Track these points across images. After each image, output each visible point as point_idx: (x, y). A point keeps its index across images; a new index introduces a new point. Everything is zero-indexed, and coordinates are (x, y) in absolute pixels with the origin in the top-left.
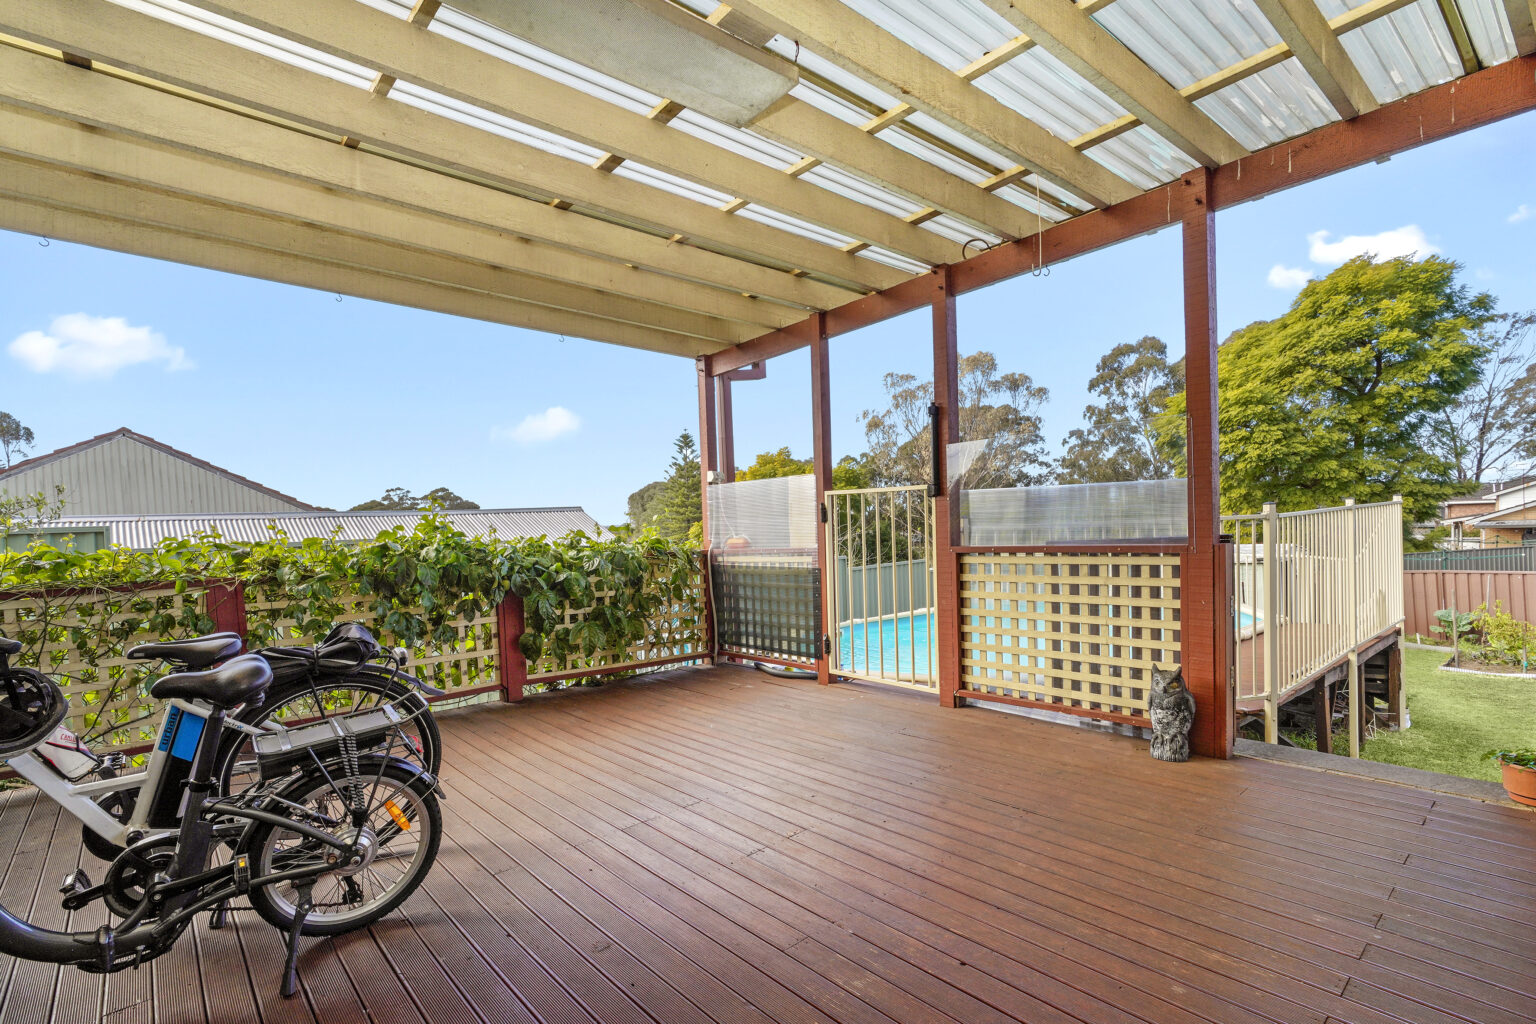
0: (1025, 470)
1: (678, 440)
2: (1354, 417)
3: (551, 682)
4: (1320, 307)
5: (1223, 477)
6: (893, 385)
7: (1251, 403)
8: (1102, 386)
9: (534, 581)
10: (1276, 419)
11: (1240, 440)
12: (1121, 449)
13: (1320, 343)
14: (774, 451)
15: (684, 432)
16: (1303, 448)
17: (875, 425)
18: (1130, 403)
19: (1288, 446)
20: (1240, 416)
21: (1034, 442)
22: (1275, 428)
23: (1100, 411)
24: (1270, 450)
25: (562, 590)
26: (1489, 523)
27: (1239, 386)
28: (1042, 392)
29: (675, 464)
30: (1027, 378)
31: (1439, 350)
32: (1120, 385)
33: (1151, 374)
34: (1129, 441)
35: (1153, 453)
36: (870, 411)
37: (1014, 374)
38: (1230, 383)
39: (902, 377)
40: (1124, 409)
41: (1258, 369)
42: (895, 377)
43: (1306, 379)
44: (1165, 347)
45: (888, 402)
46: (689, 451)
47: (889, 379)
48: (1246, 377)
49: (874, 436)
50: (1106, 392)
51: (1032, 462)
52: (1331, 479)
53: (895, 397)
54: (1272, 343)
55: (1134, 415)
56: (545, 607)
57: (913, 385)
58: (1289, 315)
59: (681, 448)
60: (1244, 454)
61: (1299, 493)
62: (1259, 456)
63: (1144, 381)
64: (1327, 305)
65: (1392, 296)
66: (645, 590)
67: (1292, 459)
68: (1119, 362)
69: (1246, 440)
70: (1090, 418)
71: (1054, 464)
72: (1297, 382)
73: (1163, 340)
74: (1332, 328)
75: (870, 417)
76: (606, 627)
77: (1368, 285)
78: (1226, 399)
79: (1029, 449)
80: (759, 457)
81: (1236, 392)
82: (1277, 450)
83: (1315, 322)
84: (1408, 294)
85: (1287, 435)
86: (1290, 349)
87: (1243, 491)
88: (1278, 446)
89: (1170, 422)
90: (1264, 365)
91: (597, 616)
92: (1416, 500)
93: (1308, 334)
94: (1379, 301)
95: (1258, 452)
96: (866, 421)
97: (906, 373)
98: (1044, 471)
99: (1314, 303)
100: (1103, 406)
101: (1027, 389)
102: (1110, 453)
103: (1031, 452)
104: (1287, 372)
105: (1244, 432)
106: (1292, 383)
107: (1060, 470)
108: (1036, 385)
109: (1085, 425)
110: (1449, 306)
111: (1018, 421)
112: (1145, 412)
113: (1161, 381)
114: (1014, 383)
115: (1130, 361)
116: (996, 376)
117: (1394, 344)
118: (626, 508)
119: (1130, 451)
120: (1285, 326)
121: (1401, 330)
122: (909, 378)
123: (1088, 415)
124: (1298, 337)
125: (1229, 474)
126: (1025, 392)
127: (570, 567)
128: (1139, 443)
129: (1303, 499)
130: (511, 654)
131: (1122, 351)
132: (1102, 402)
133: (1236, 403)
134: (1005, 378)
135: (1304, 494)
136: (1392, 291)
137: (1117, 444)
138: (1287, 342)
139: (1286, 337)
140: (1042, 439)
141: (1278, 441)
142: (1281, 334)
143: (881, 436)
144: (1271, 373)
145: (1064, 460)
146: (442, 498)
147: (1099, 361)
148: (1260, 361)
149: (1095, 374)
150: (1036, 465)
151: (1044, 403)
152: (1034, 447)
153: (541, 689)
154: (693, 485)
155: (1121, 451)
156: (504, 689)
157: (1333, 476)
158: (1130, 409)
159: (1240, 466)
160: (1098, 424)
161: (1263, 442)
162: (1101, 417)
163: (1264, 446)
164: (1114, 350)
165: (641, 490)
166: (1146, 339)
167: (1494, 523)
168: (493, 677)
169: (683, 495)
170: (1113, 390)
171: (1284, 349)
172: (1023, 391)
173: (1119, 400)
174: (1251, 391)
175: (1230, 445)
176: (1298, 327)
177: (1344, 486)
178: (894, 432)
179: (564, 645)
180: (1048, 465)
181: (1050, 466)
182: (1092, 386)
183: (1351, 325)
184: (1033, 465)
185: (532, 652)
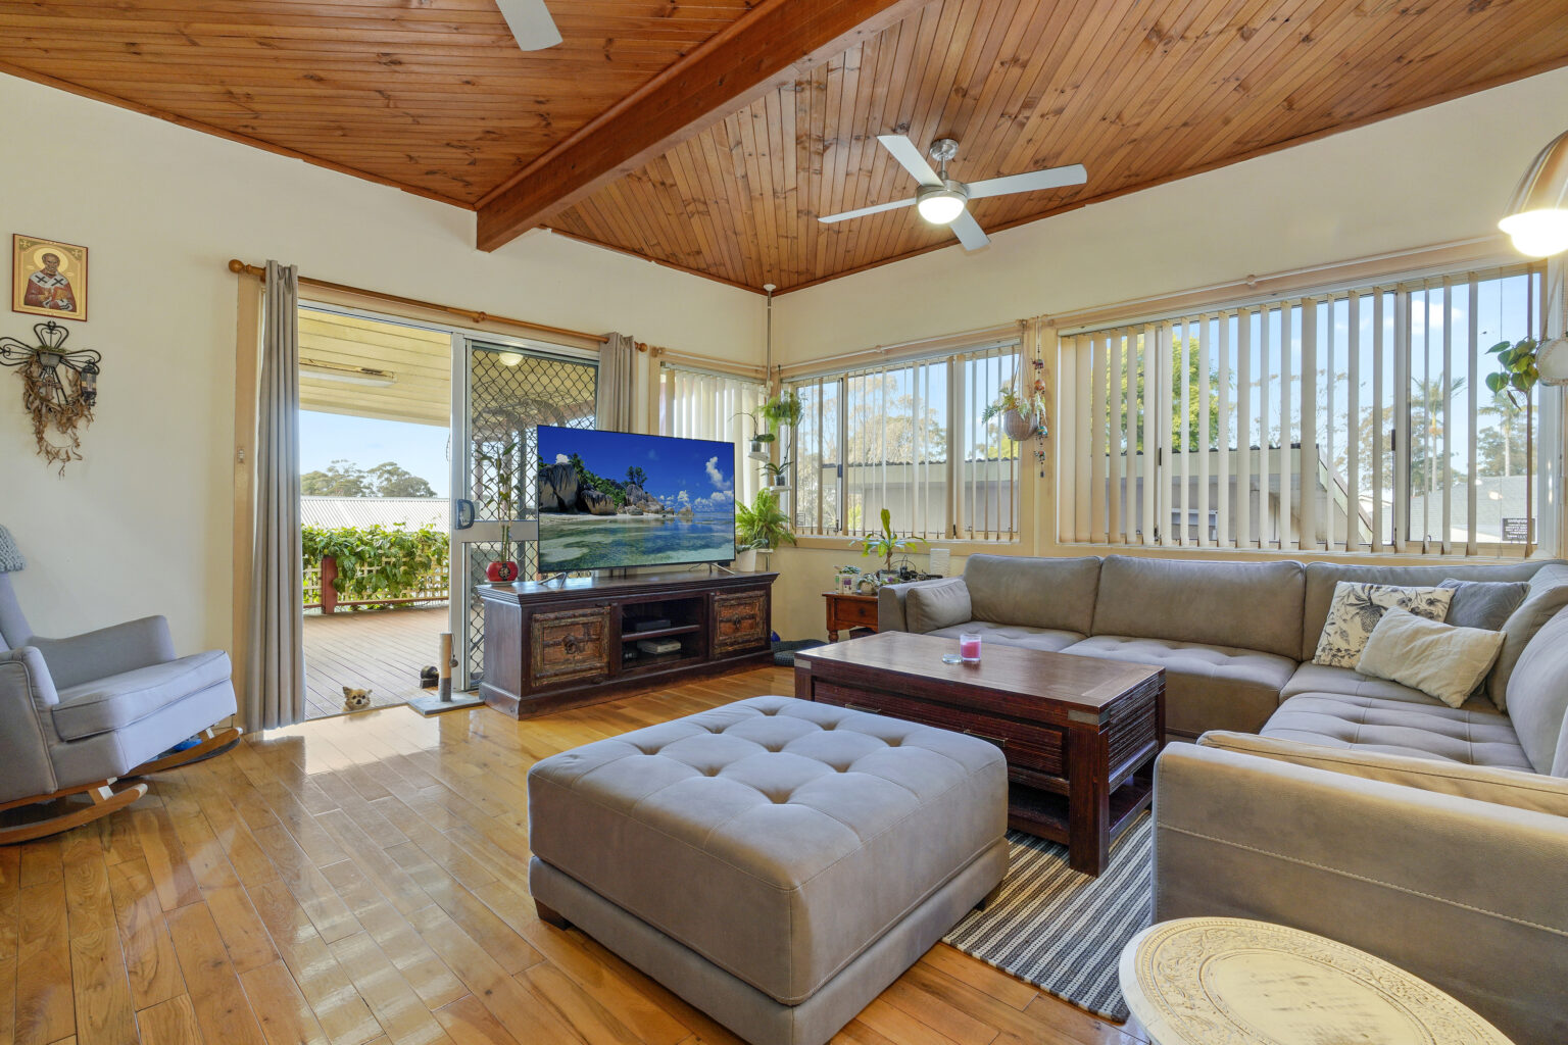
3: (354, 606)
9: (342, 551)
25: (360, 556)
56: (347, 564)
66: (418, 559)
76: (387, 578)
91: (382, 572)
127: (366, 544)
130: (329, 589)
146: (389, 472)
153: (348, 609)
156: (323, 607)
168: (316, 601)
179: (360, 587)
185: (340, 588)
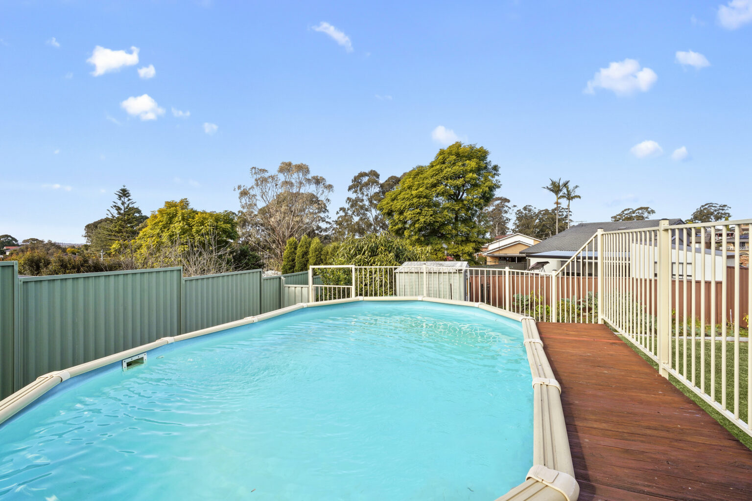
0: (320, 225)
2: (457, 208)
4: (446, 159)
5: (409, 230)
6: (255, 173)
7: (422, 197)
8: (354, 189)
10: (430, 206)
11: (417, 214)
12: (361, 218)
13: (446, 175)
14: (177, 200)
15: (123, 188)
16: (440, 219)
17: (244, 193)
18: (365, 198)
19: (434, 218)
20: (418, 202)
21: (324, 212)
22: (430, 209)
23: (353, 200)
24: (429, 219)
26: (490, 255)
27: (416, 190)
28: (330, 187)
29: (115, 206)
30: (323, 179)
31: (484, 184)
32: (361, 190)
33: (373, 186)
34: (364, 214)
35: (373, 220)
36: (242, 186)
37: (317, 176)
38: (413, 188)
39: (260, 170)
40: (363, 200)
41: (423, 183)
42: (257, 169)
43: (441, 189)
44: (379, 176)
45: (253, 182)
46: (126, 199)
47: (253, 170)
48: (419, 186)
49: (244, 199)
50: (356, 192)
51: (323, 221)
52: (449, 234)
53: (256, 180)
54: (428, 173)
55: (367, 203)
57: (266, 175)
58: (434, 162)
59: (120, 197)
60: (419, 220)
61: (437, 239)
62: (424, 221)
63: (371, 189)
64: (448, 159)
65: (470, 160)
67: (436, 224)
68: (361, 180)
69: (420, 213)
70: (349, 203)
71: (333, 223)
72: (438, 190)
73: (378, 172)
74: (450, 169)
75: (242, 189)
77: (462, 153)
78: (412, 195)
79: (322, 215)
80: (167, 203)
81: (416, 192)
82: (431, 219)
83: (444, 166)
84: (475, 159)
85: (435, 213)
86: (435, 176)
87: (417, 237)
88: (431, 218)
89: (388, 203)
90: (426, 182)
92: (476, 244)
93: (442, 171)
94: (466, 160)
95: (424, 220)
96: (240, 191)
97: (263, 169)
98: (328, 226)
99: (444, 158)
100: (354, 198)
101: (323, 184)
102: (356, 219)
103: (323, 217)
104: (434, 186)
105: (418, 210)
106: (436, 190)
107: (335, 226)
108: (327, 183)
109: (347, 206)
110: (486, 168)
111: (317, 201)
112: (371, 202)
113: (377, 189)
114: (318, 181)
115: (365, 179)
116: (309, 176)
117: (471, 179)
118: (84, 233)
119: (365, 219)
120: (432, 166)
121: (473, 174)
122: (264, 171)
123: (348, 201)
124: (438, 171)
125: (412, 229)
126: (322, 186)
128: (368, 216)
129: (439, 242)
131: (362, 175)
132: (353, 196)
133: (416, 197)
134: (314, 178)
135: (439, 240)
136: (470, 158)
137: (359, 215)
138: (434, 172)
139: (434, 170)
140: (328, 211)
141: (431, 215)
142: (431, 169)
143: (248, 200)
144: (428, 185)
145: (336, 221)
147: (353, 178)
148: (423, 180)
149: (351, 184)
150: (325, 223)
151: (331, 192)
152: (324, 214)
154: (128, 220)
155: (361, 219)
157: (450, 232)
158: (365, 201)
159: (417, 225)
160: (352, 206)
161: (426, 216)
162: (354, 203)
163: (426, 217)
164: (359, 174)
165: (95, 222)
166: (371, 171)
167: (491, 255)
169: (120, 225)
170: (358, 191)
171: (433, 175)
172: (321, 185)
173: (360, 196)
174: (421, 192)
175: (413, 216)
176: (438, 167)
178: (255, 198)
180: (330, 223)
181: (331, 224)
182: (350, 189)
183: (457, 168)
184: (323, 223)
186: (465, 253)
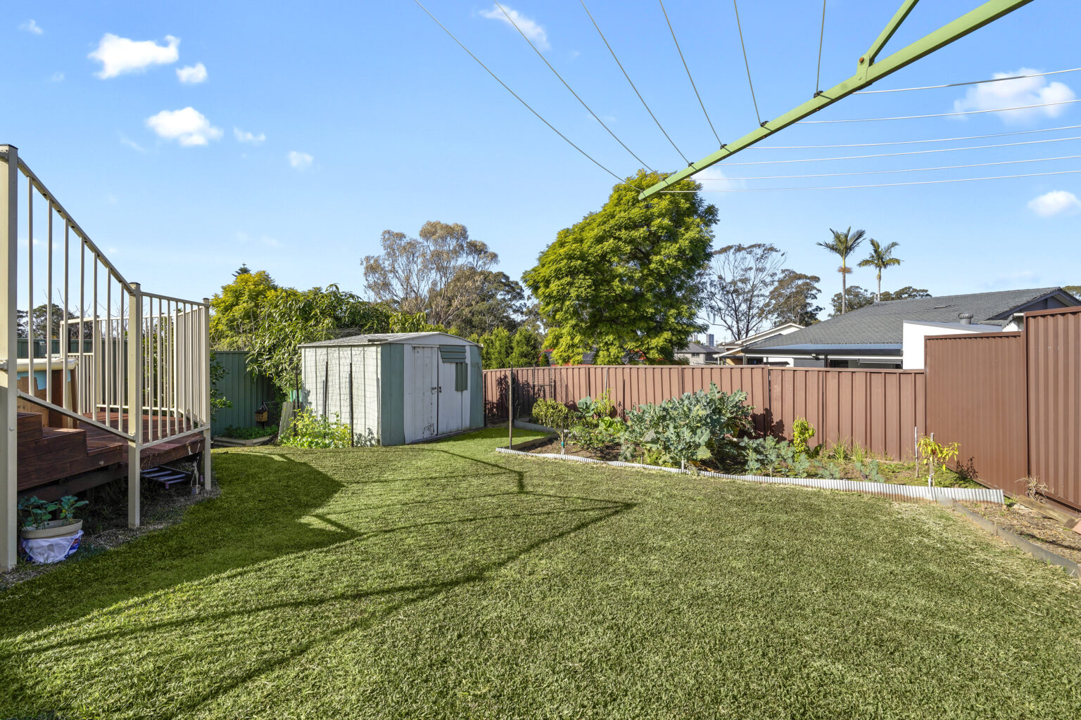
1: (237, 272)
4: (622, 199)
6: (389, 239)
7: (574, 258)
11: (567, 284)
13: (619, 222)
19: (596, 290)
24: (584, 292)
47: (387, 235)
52: (624, 317)
57: (403, 242)
60: (569, 294)
69: (570, 284)
74: (627, 213)
82: (588, 293)
83: (618, 208)
86: (602, 225)
88: (589, 290)
93: (614, 215)
95: (576, 293)
99: (619, 196)
101: (485, 253)
105: (569, 279)
114: (476, 248)
141: (589, 287)
161: (580, 287)
163: (580, 290)
172: (482, 254)
176: (610, 211)
177: (633, 321)
186: (652, 348)
